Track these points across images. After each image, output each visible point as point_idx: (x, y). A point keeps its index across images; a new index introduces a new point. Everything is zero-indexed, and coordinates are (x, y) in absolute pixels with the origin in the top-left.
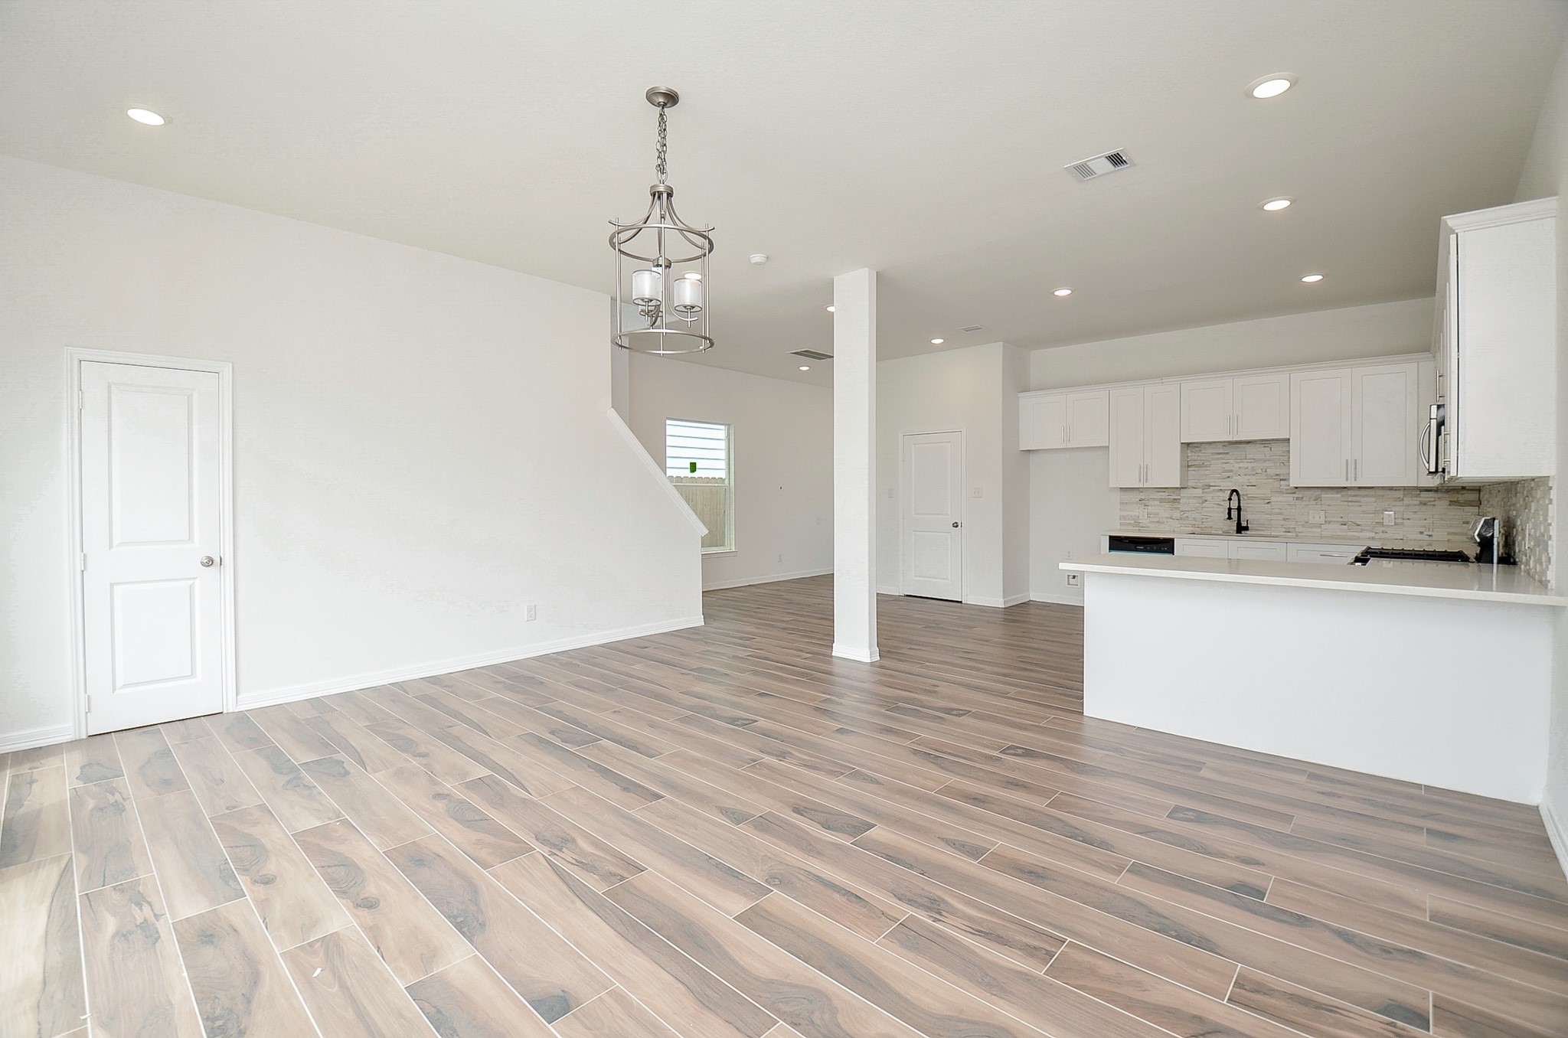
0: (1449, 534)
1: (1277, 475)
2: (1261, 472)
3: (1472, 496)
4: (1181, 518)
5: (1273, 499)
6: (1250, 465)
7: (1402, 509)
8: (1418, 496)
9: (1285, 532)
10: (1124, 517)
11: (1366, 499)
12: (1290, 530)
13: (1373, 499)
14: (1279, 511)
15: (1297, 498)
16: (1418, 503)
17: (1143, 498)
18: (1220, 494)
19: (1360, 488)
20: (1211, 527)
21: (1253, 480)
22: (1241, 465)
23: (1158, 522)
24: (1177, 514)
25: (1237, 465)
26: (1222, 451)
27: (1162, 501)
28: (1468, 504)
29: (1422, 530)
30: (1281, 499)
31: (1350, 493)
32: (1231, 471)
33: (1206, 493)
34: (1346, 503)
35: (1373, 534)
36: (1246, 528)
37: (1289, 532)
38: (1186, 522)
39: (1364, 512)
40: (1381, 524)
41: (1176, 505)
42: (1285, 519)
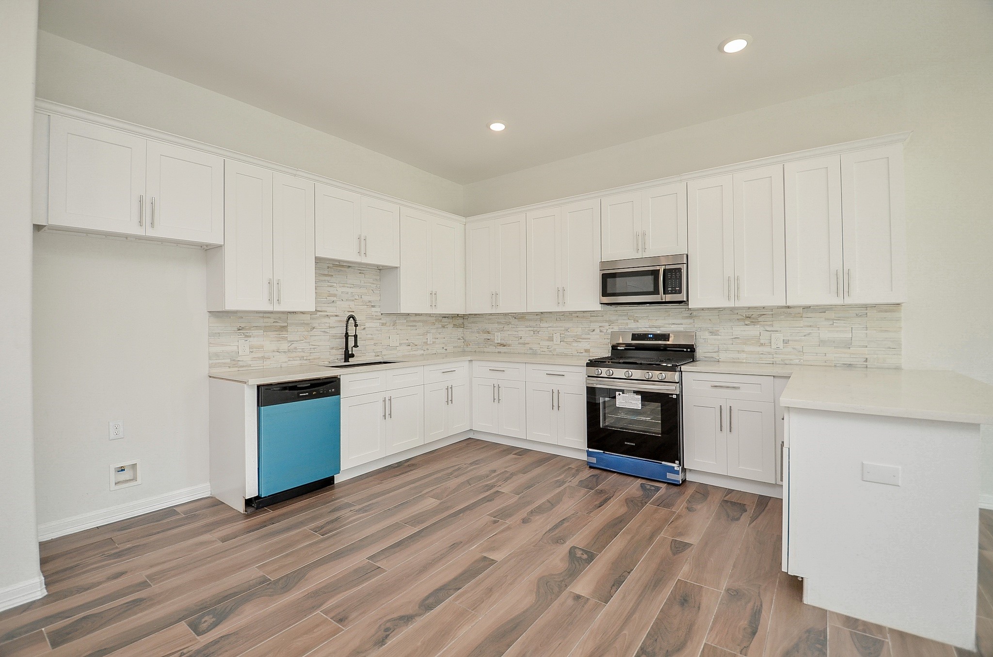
0: (453, 347)
1: (370, 301)
2: (357, 297)
3: (460, 321)
4: (289, 351)
5: (367, 325)
6: (350, 290)
7: (434, 331)
8: (441, 321)
9: (376, 356)
10: (217, 355)
11: (419, 324)
12: (379, 354)
13: (421, 323)
14: (369, 336)
15: (383, 324)
16: (441, 326)
17: (243, 325)
18: (326, 320)
19: (416, 315)
20: (319, 358)
22: (344, 289)
23: (263, 358)
24: (284, 346)
25: (340, 290)
27: (266, 329)
28: (459, 327)
29: (443, 346)
30: (371, 325)
31: (412, 318)
32: (335, 295)
33: (314, 319)
34: (409, 328)
35: (422, 352)
36: (352, 356)
37: (378, 356)
38: (294, 355)
39: (418, 335)
40: (426, 343)
41: (284, 335)
42: (375, 344)
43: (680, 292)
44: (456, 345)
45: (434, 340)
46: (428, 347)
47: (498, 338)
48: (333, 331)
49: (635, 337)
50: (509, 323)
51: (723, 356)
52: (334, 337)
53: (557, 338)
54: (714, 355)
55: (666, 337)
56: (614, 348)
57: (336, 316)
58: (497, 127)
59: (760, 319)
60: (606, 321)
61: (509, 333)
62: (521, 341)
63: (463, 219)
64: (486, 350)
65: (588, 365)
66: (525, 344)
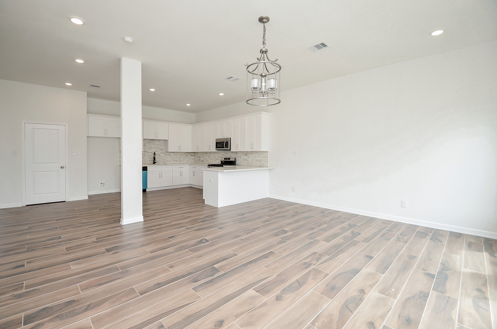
0: (191, 162)
1: (161, 149)
2: (158, 148)
3: (193, 154)
5: (161, 155)
6: (155, 146)
7: (183, 157)
8: (186, 154)
9: (163, 163)
13: (179, 155)
14: (162, 158)
15: (166, 155)
18: (149, 153)
19: (177, 152)
21: (156, 150)
22: (154, 146)
26: (149, 142)
28: (193, 156)
29: (187, 161)
30: (162, 155)
31: (175, 153)
32: (151, 147)
33: (145, 153)
34: (175, 156)
35: (179, 163)
36: (156, 163)
39: (178, 158)
42: (163, 160)
43: (228, 147)
44: (192, 161)
45: (183, 159)
46: (181, 161)
47: (202, 159)
48: (150, 156)
49: (225, 159)
50: (204, 155)
51: (242, 164)
52: (151, 158)
53: (213, 159)
54: (240, 164)
55: (229, 159)
56: (222, 161)
57: (152, 152)
58: (188, 105)
59: (247, 154)
60: (222, 155)
61: (204, 157)
62: (206, 160)
63: (191, 125)
64: (199, 163)
65: (208, 166)
66: (207, 161)
